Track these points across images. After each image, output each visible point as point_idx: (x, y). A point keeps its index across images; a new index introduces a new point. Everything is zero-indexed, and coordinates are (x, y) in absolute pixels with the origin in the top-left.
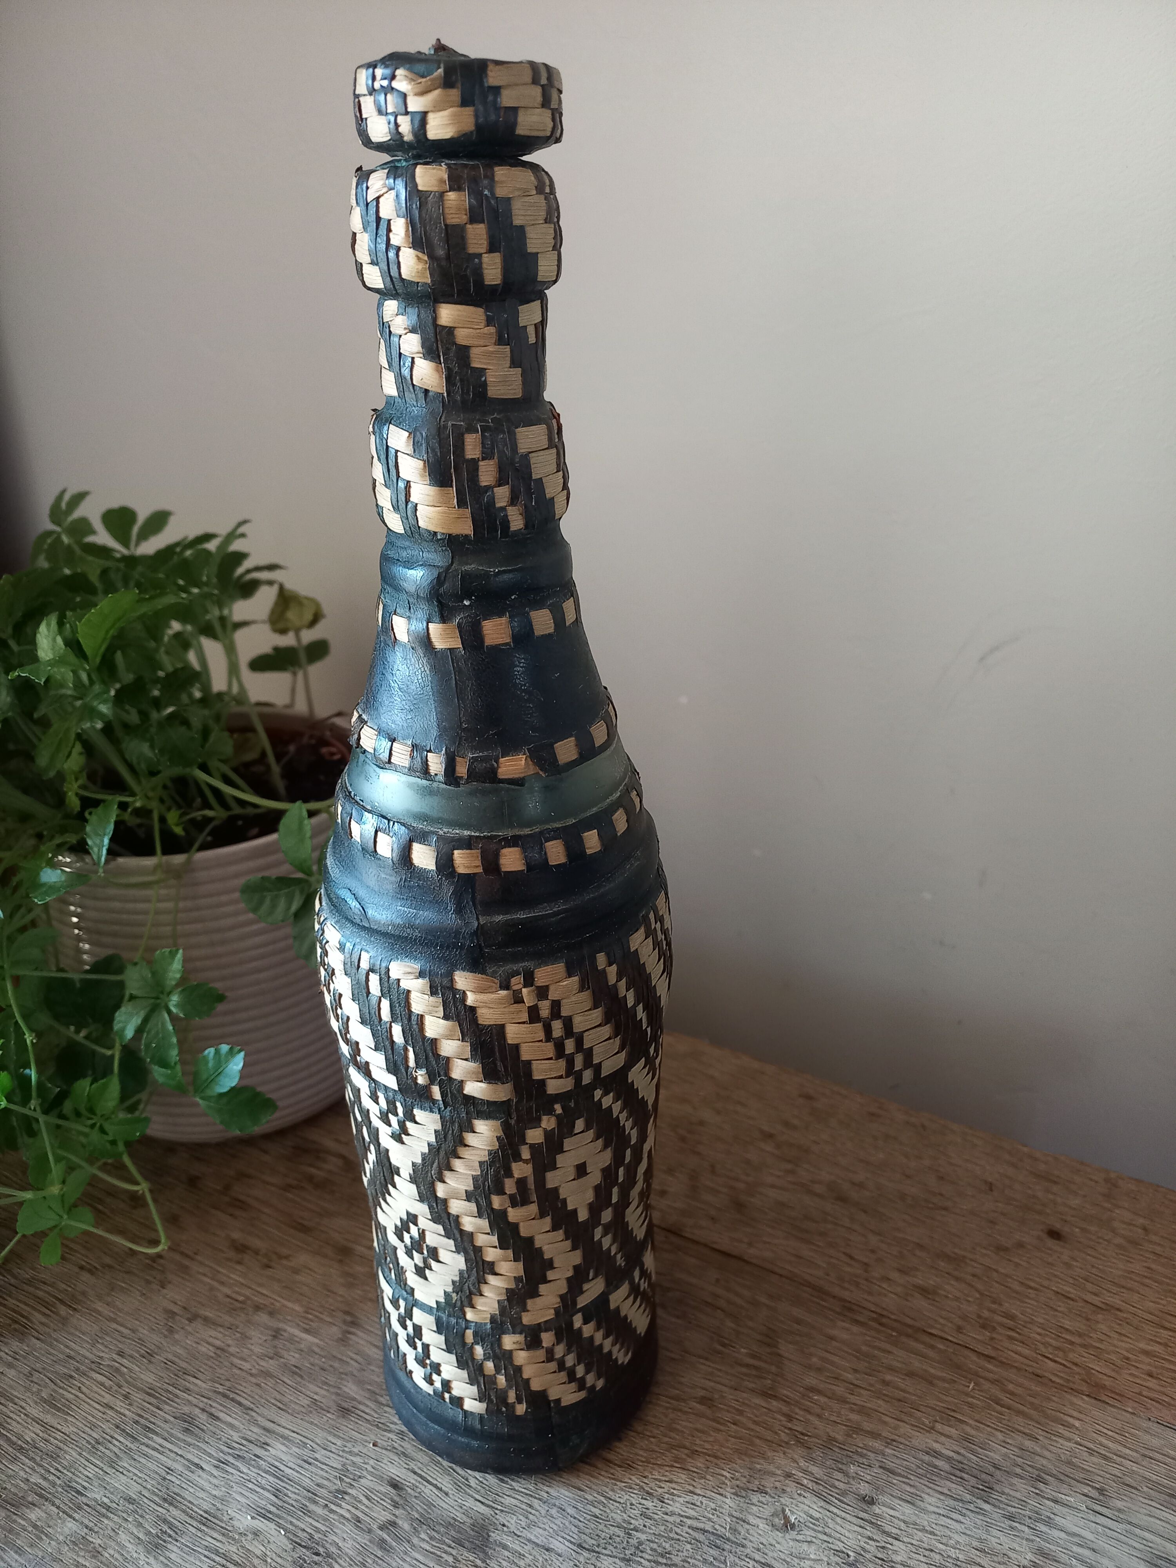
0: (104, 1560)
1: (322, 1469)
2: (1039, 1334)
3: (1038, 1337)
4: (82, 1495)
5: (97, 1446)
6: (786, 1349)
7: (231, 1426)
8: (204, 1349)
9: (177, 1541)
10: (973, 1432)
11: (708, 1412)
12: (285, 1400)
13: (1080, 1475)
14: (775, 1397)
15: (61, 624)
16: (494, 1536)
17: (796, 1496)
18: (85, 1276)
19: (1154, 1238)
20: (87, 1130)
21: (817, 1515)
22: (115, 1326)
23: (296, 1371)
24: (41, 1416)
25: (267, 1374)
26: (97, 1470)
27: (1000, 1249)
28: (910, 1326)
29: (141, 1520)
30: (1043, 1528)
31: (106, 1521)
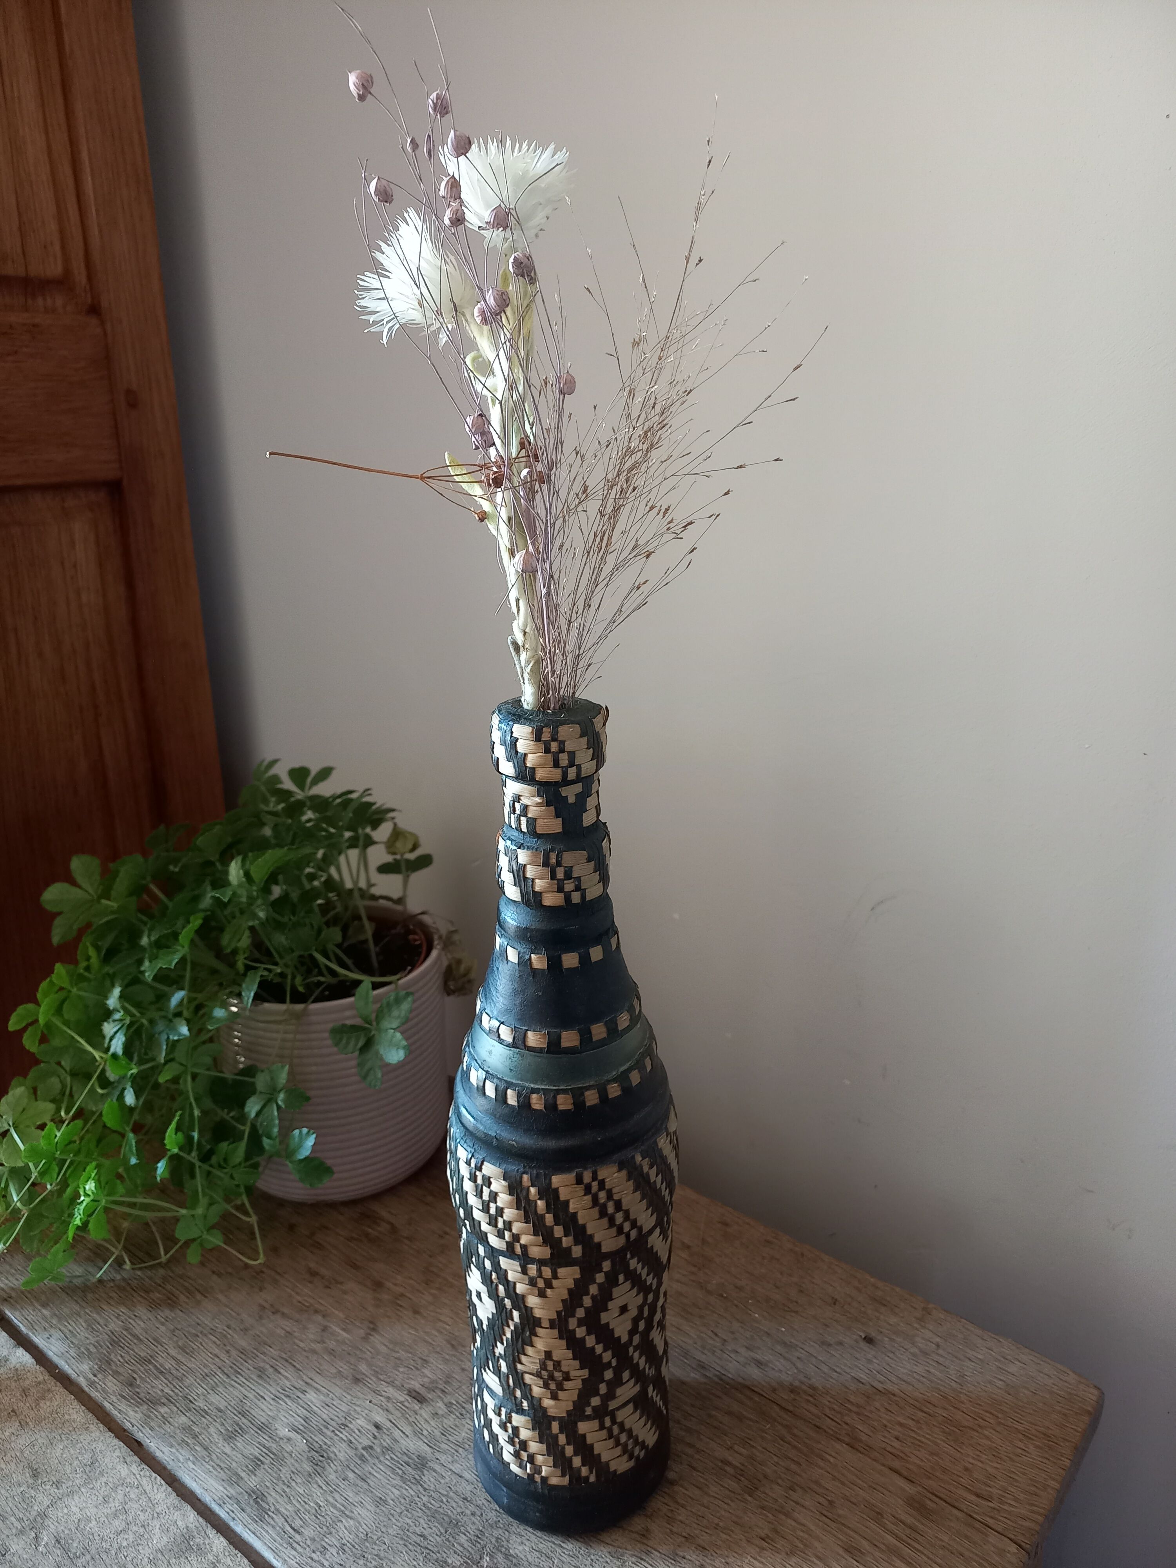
1: (336, 1411)
4: (193, 1403)
5: (206, 1377)
7: (287, 1378)
8: (279, 1331)
9: (243, 1436)
10: (758, 1454)
12: (322, 1368)
13: (820, 1490)
15: (243, 861)
16: (430, 1464)
18: (215, 1277)
19: (941, 1352)
20: (222, 1175)
22: (228, 1310)
23: (332, 1352)
24: (176, 1355)
25: (314, 1352)
26: (204, 1390)
27: (825, 1344)
29: (224, 1422)
30: (783, 1517)
31: (203, 1419)
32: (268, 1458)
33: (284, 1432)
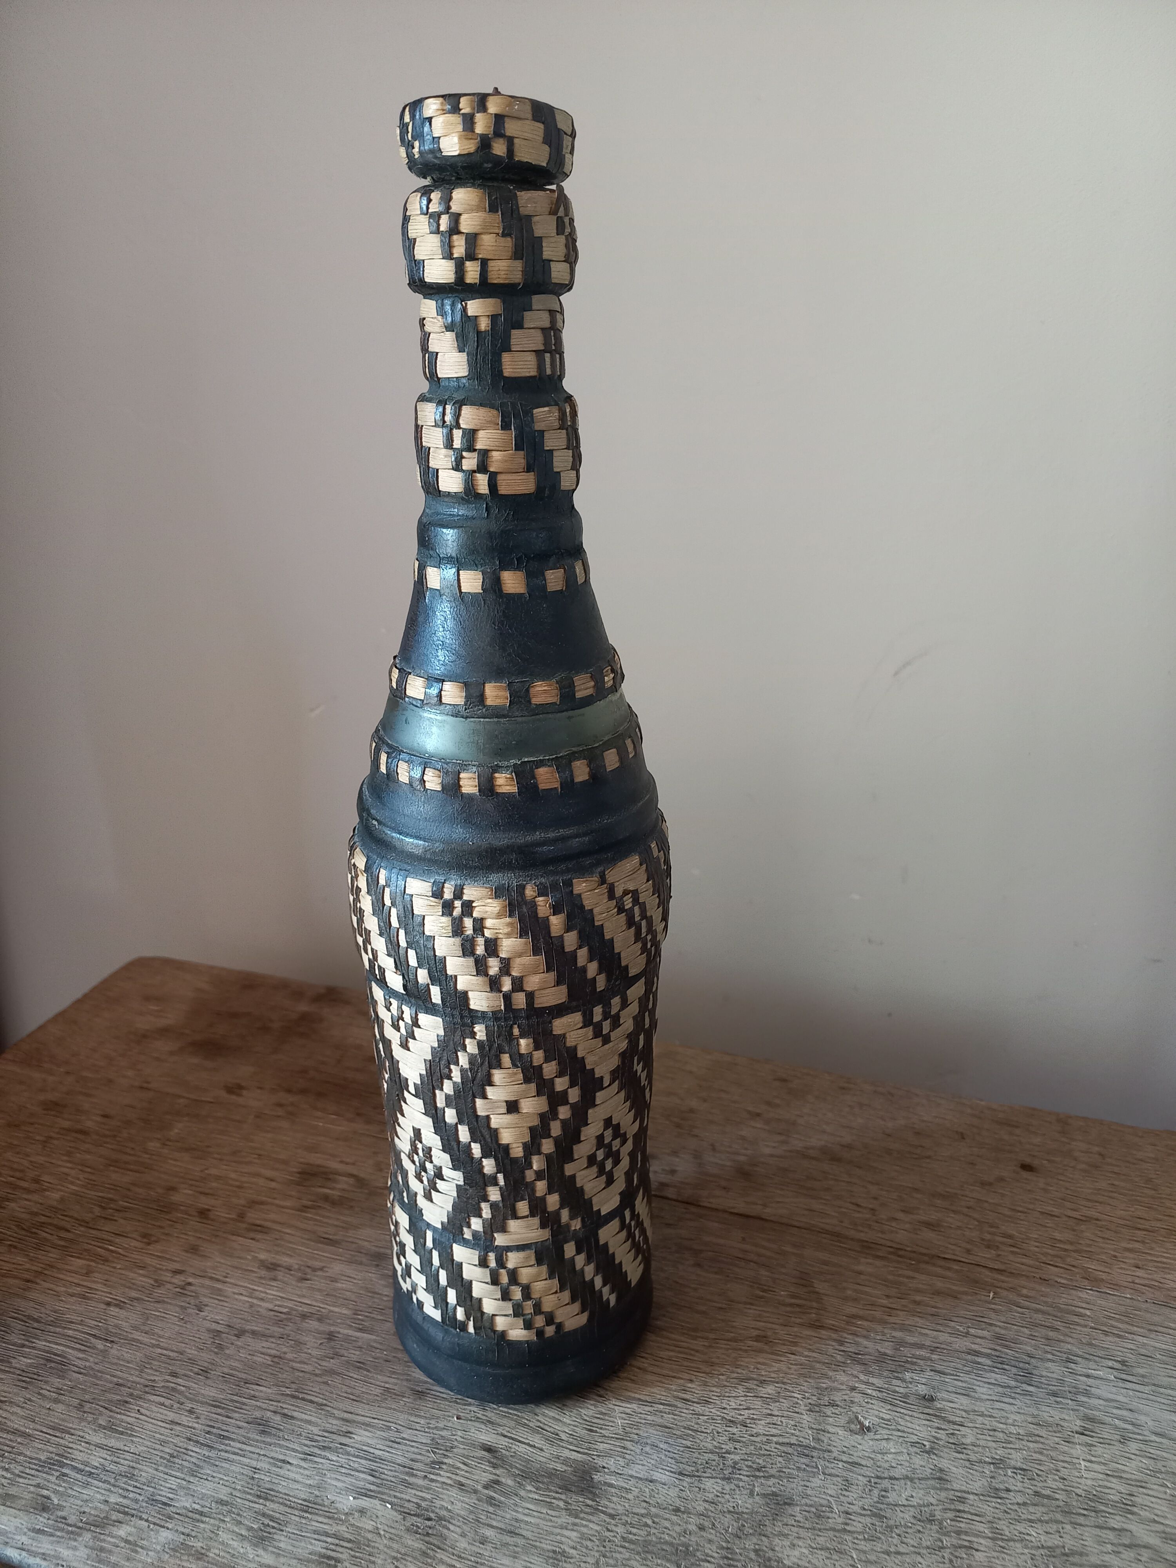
0: (210, 1560)
1: (412, 1446)
2: (1037, 1247)
3: (1036, 1249)
4: (170, 1505)
5: (172, 1459)
6: (820, 1286)
7: (309, 1422)
8: (259, 1359)
9: (282, 1531)
11: (766, 1347)
12: (357, 1392)
13: (1101, 1353)
14: (822, 1327)
16: (597, 1477)
17: (865, 1404)
18: (113, 1310)
19: (1109, 1160)
21: (888, 1417)
22: (159, 1351)
23: (360, 1366)
24: (105, 1442)
25: (332, 1372)
26: (179, 1481)
27: (983, 1184)
28: (925, 1254)
29: (239, 1518)
30: (1084, 1399)
31: (202, 1525)
32: (341, 1550)
33: (349, 1502)
